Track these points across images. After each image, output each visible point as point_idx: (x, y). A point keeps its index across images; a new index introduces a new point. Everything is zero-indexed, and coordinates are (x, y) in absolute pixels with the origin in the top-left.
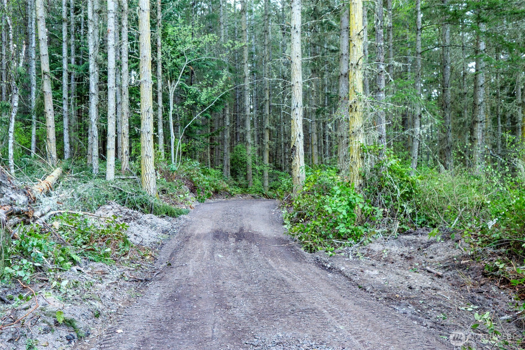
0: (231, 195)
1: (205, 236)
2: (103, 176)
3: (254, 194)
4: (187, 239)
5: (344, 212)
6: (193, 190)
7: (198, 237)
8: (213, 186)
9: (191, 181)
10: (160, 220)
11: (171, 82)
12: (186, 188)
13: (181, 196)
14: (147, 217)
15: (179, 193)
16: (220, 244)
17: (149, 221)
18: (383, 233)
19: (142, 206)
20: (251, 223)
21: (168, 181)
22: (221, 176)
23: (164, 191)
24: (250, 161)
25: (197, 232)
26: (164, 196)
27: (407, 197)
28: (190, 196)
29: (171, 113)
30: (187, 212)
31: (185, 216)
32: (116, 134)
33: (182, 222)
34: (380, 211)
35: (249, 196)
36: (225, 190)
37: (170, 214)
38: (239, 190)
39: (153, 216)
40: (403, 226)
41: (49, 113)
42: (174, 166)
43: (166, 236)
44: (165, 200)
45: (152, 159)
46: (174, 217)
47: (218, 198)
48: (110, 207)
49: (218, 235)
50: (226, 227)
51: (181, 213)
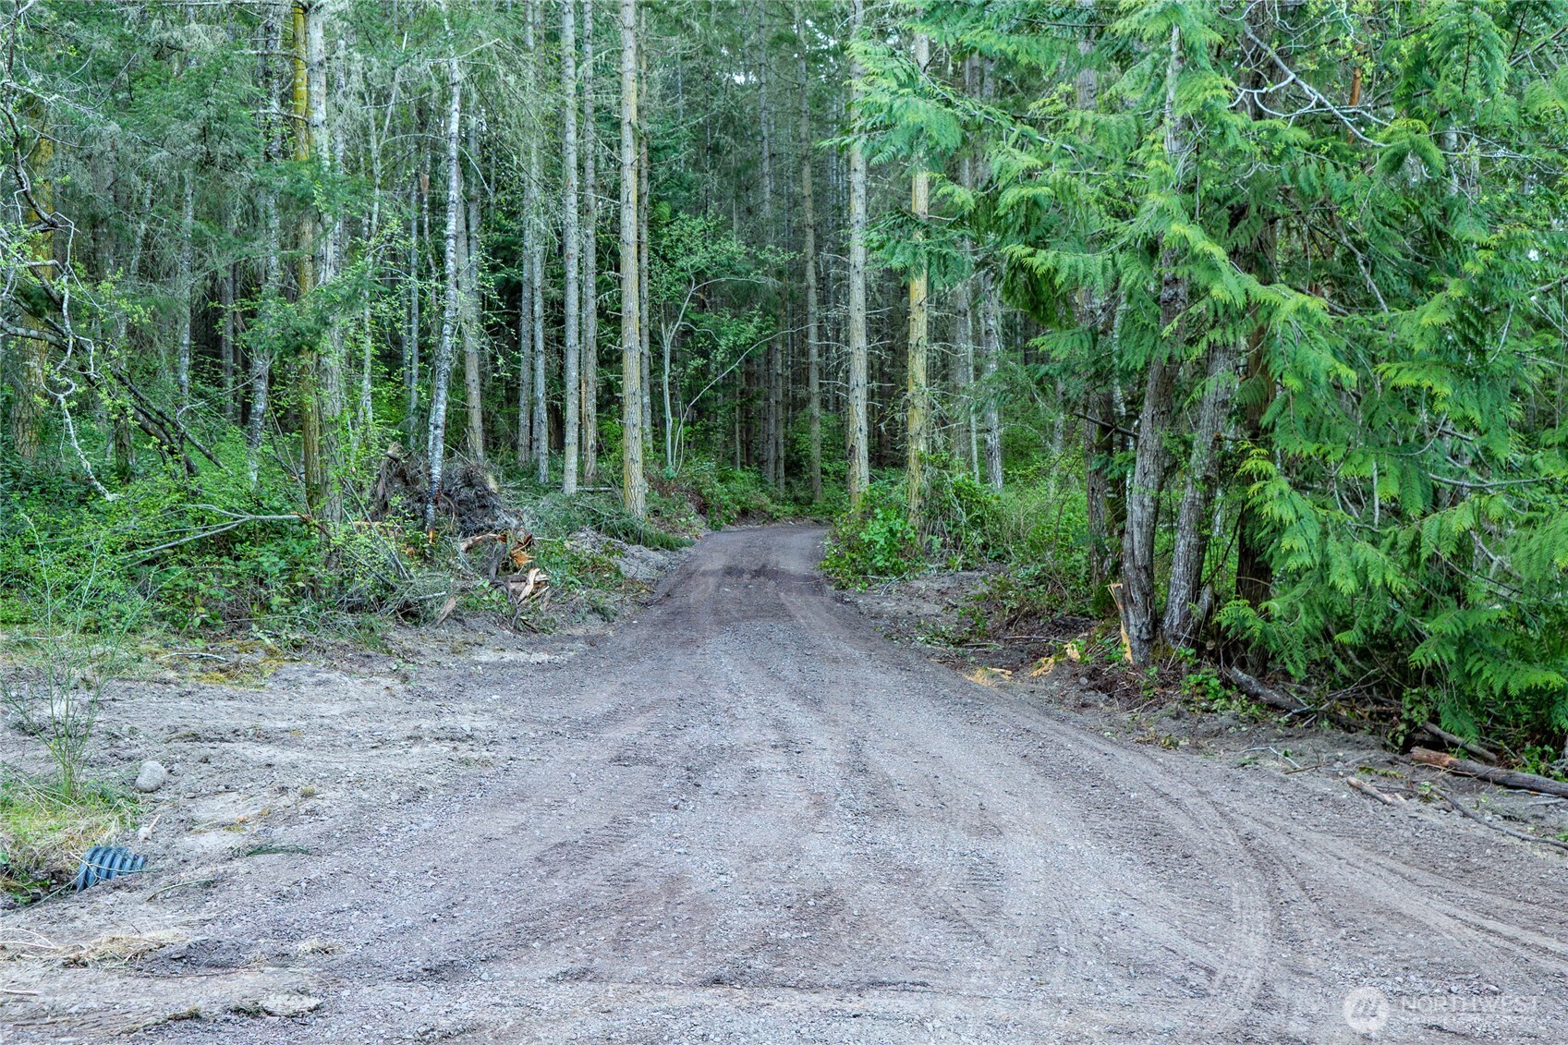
0: (771, 518)
1: (713, 573)
2: (558, 487)
3: (817, 518)
4: (690, 575)
5: (882, 542)
6: (703, 509)
7: (704, 574)
8: (739, 503)
9: (700, 494)
10: (653, 554)
11: (667, 326)
12: (690, 507)
13: (683, 520)
14: (634, 549)
15: (679, 515)
16: (728, 579)
17: (638, 554)
18: (939, 569)
19: (626, 534)
20: (781, 559)
21: (662, 495)
22: (762, 481)
23: (656, 512)
24: (816, 452)
25: (703, 568)
26: (656, 520)
27: (977, 523)
28: (698, 522)
29: (666, 379)
30: (692, 544)
31: (688, 549)
32: (580, 419)
33: (684, 556)
34: (937, 541)
35: (808, 520)
36: (761, 509)
37: (667, 545)
38: (790, 509)
39: (643, 548)
40: (969, 561)
41: (473, 385)
42: (670, 470)
43: (662, 573)
44: (659, 526)
45: (640, 465)
46: (672, 549)
47: (747, 523)
48: (582, 535)
49: (729, 571)
50: (745, 562)
51: (682, 545)
